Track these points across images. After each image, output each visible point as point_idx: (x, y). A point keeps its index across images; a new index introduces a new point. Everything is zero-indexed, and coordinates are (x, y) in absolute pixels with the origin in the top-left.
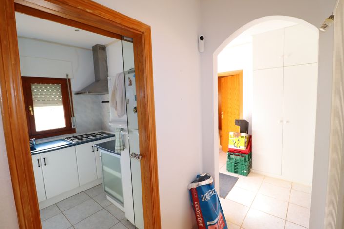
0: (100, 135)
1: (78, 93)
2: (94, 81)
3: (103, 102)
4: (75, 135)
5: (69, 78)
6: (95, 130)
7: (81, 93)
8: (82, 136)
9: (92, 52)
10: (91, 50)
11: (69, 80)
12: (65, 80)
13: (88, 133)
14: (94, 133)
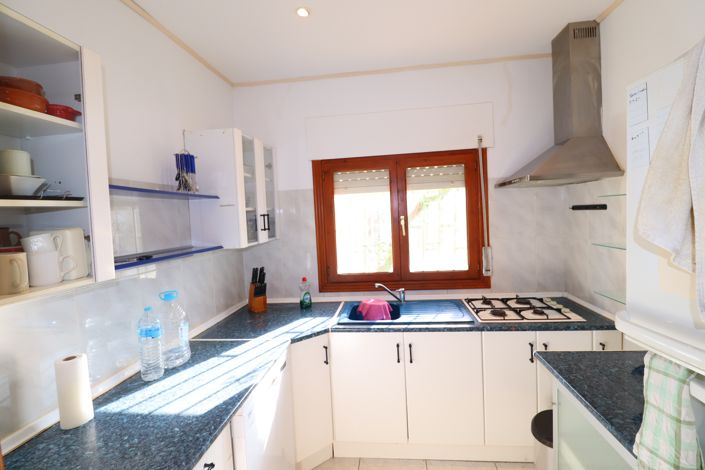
0: (559, 311)
1: (503, 184)
2: (553, 144)
3: (575, 208)
4: (488, 294)
5: (484, 145)
6: (543, 288)
7: (510, 183)
8: (504, 301)
9: (550, 59)
10: (546, 55)
11: (484, 151)
12: (474, 152)
13: (521, 296)
14: (541, 300)
